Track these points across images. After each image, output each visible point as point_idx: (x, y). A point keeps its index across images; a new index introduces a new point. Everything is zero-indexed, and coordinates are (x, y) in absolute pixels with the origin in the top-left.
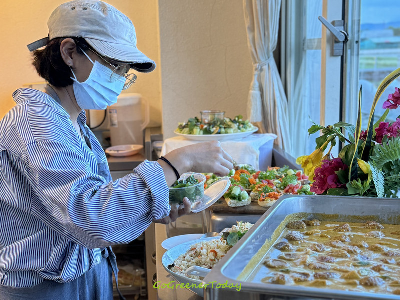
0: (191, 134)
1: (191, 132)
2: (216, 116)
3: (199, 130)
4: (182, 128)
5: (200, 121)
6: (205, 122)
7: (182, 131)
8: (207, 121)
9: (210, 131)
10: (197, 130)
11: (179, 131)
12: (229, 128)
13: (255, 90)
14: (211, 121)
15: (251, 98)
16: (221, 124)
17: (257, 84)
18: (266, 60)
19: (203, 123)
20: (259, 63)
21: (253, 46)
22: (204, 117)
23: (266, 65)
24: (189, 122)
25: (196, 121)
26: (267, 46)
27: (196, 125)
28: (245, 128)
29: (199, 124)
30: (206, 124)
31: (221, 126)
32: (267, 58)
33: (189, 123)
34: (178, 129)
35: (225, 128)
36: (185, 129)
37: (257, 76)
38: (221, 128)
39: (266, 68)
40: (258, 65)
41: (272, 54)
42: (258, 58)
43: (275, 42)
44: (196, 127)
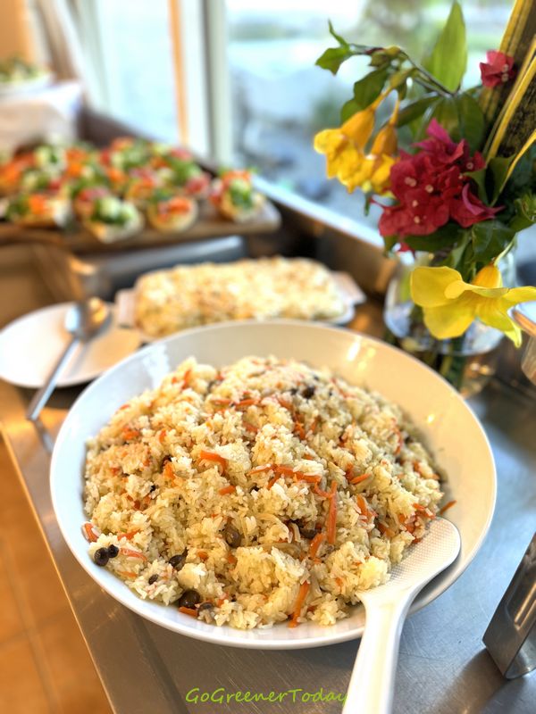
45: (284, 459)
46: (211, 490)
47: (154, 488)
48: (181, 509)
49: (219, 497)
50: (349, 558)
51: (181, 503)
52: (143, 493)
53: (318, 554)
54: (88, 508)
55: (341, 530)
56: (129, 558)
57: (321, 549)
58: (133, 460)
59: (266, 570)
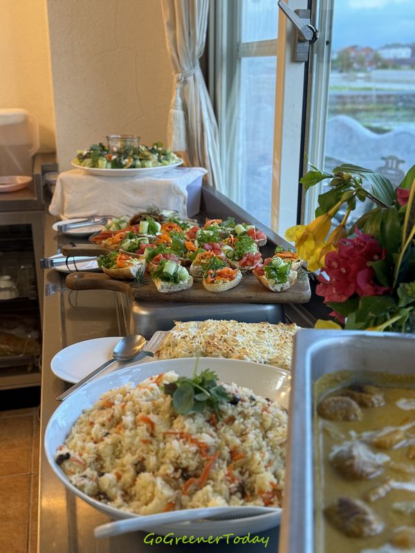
0: (94, 167)
1: (95, 164)
2: (128, 143)
3: (105, 162)
4: (82, 158)
5: (107, 148)
6: (112, 149)
7: (81, 162)
8: (115, 149)
9: (121, 163)
10: (103, 162)
11: (78, 162)
12: (146, 160)
13: (177, 109)
14: (121, 149)
15: (172, 119)
16: (134, 154)
17: (180, 101)
18: (191, 69)
19: (110, 151)
20: (183, 73)
21: (173, 48)
22: (111, 144)
23: (190, 76)
24: (92, 149)
25: (101, 149)
26: (192, 50)
27: (101, 155)
28: (167, 160)
29: (106, 152)
30: (114, 153)
31: (135, 156)
32: (192, 67)
33: (92, 152)
34: (76, 159)
35: (141, 160)
36: (86, 160)
37: (179, 90)
38: (135, 159)
39: (191, 79)
40: (180, 74)
41: (197, 61)
42: (180, 66)
43: (202, 46)
44: (101, 158)
45: (190, 429)
46: (137, 439)
47: (107, 434)
48: (118, 449)
49: (141, 444)
50: (206, 497)
51: (119, 445)
52: (100, 435)
53: (188, 490)
54: (67, 441)
55: (210, 481)
56: (74, 463)
57: (191, 488)
58: (103, 417)
59: (150, 488)
